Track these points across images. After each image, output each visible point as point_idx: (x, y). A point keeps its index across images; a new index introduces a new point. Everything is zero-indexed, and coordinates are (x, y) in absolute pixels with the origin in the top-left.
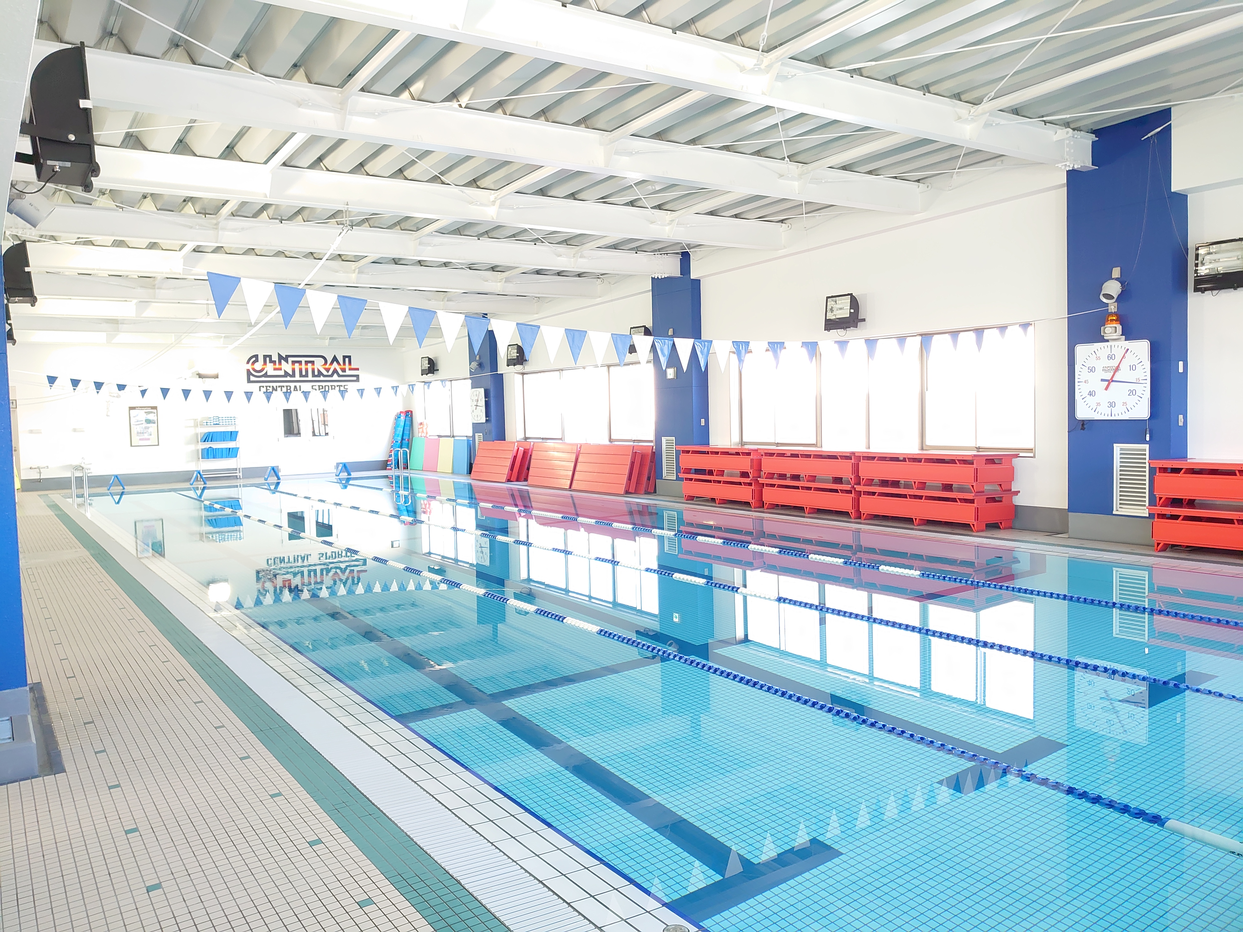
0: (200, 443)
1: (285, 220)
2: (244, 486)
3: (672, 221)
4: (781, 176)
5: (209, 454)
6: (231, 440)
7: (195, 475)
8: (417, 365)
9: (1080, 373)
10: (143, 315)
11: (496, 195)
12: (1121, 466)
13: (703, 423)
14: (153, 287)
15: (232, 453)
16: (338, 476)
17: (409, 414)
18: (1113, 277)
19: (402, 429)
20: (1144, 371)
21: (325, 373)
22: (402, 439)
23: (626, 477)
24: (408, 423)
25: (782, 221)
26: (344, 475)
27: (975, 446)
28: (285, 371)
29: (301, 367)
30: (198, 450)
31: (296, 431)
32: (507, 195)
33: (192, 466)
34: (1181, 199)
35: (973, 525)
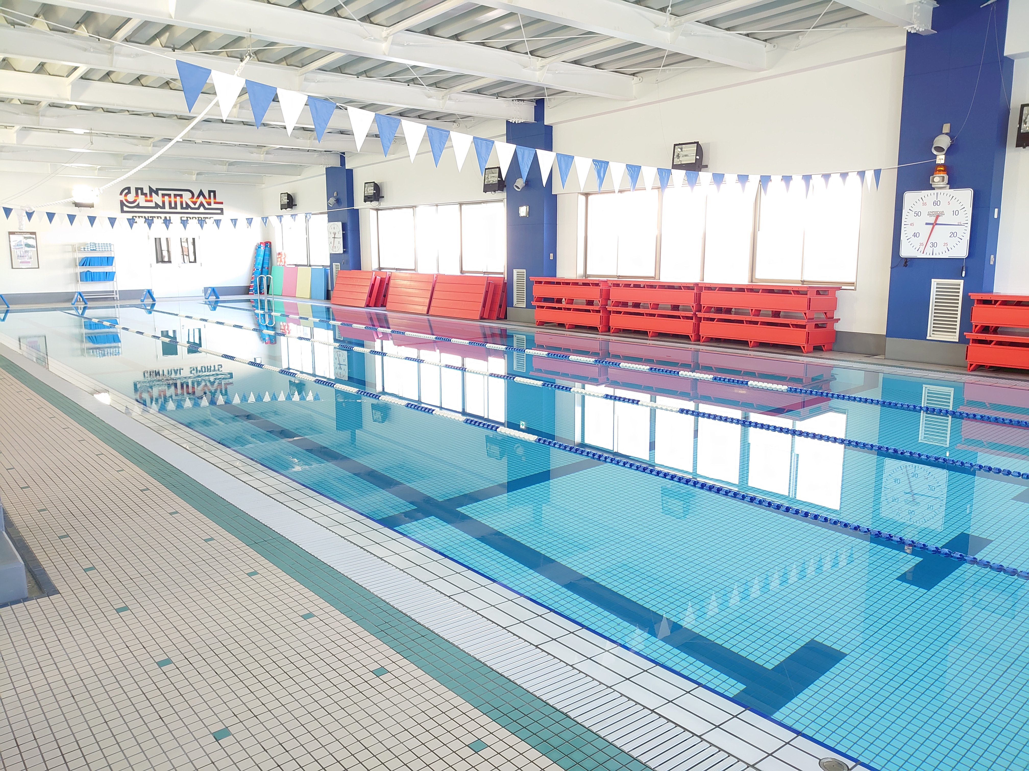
0: (78, 267)
1: (178, 49)
2: (122, 306)
3: (543, 66)
4: (657, 26)
5: (87, 277)
6: (108, 265)
7: (76, 296)
8: (277, 201)
9: (907, 217)
10: (23, 143)
11: (388, 31)
12: (936, 299)
13: (551, 258)
14: (37, 114)
15: (109, 277)
16: (208, 299)
17: (268, 245)
18: (943, 132)
19: (262, 258)
20: (966, 216)
21: (192, 206)
22: (262, 267)
23: (481, 304)
24: (267, 253)
25: (633, 74)
26: (213, 298)
27: (800, 279)
28: (156, 203)
29: (170, 199)
30: (76, 274)
31: (166, 259)
32: (398, 32)
33: (72, 288)
34: (1010, 62)
35: (804, 347)
